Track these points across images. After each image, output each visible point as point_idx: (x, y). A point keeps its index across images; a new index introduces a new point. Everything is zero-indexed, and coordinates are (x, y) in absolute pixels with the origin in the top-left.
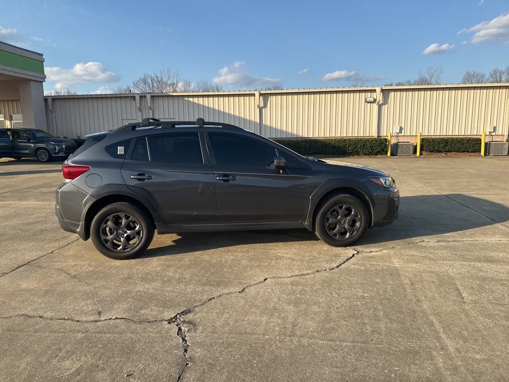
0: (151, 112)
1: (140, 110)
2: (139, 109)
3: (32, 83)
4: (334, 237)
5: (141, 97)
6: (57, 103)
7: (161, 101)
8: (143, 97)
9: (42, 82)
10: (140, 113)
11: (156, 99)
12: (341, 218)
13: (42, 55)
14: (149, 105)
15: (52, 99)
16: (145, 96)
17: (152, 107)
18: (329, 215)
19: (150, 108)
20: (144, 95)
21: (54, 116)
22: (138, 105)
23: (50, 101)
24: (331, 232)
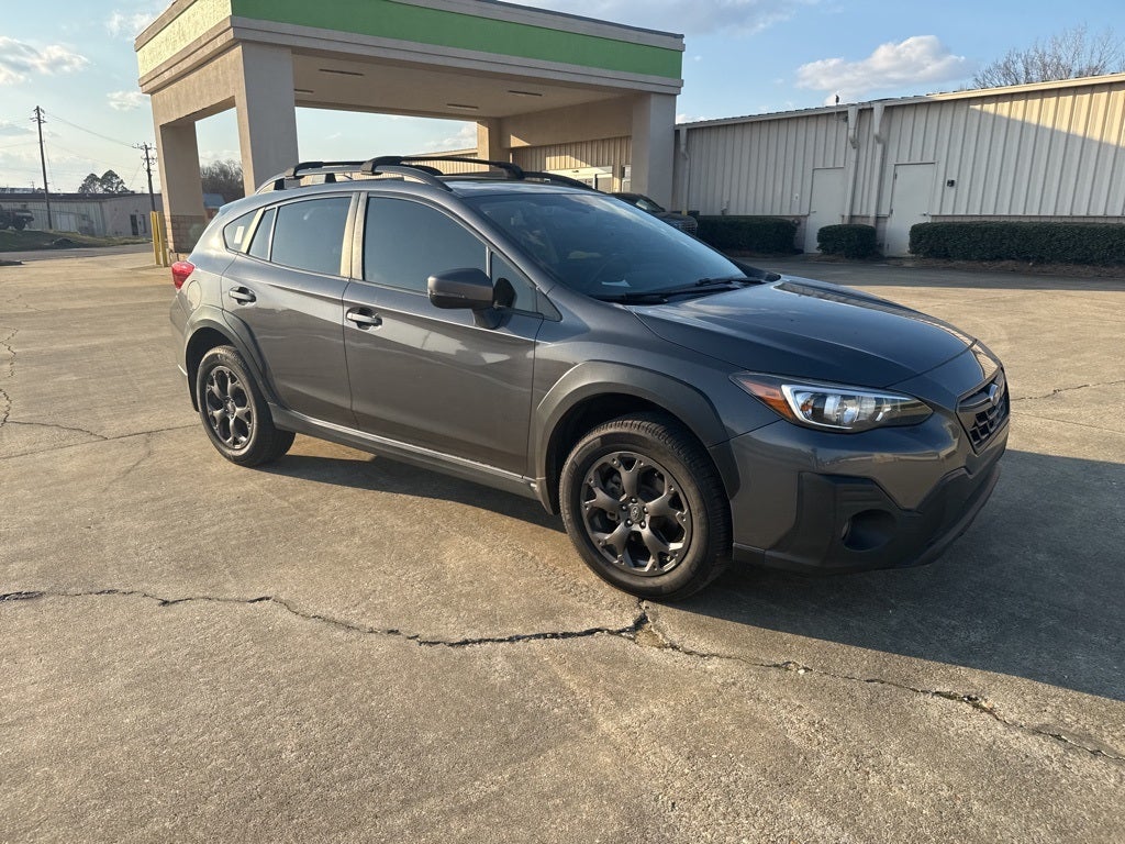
0: (879, 147)
1: (855, 144)
2: (852, 143)
3: (654, 100)
4: (607, 554)
5: (861, 112)
6: (696, 138)
7: (909, 117)
8: (864, 111)
9: (675, 95)
10: (853, 154)
11: (898, 114)
12: (629, 500)
13: (682, 36)
14: (876, 130)
15: (688, 130)
16: (872, 109)
17: (884, 136)
18: (591, 478)
19: (878, 139)
20: (868, 106)
21: (687, 167)
22: (851, 133)
23: (683, 134)
24: (600, 535)
